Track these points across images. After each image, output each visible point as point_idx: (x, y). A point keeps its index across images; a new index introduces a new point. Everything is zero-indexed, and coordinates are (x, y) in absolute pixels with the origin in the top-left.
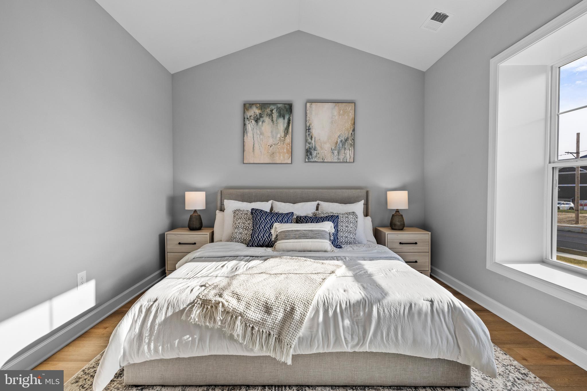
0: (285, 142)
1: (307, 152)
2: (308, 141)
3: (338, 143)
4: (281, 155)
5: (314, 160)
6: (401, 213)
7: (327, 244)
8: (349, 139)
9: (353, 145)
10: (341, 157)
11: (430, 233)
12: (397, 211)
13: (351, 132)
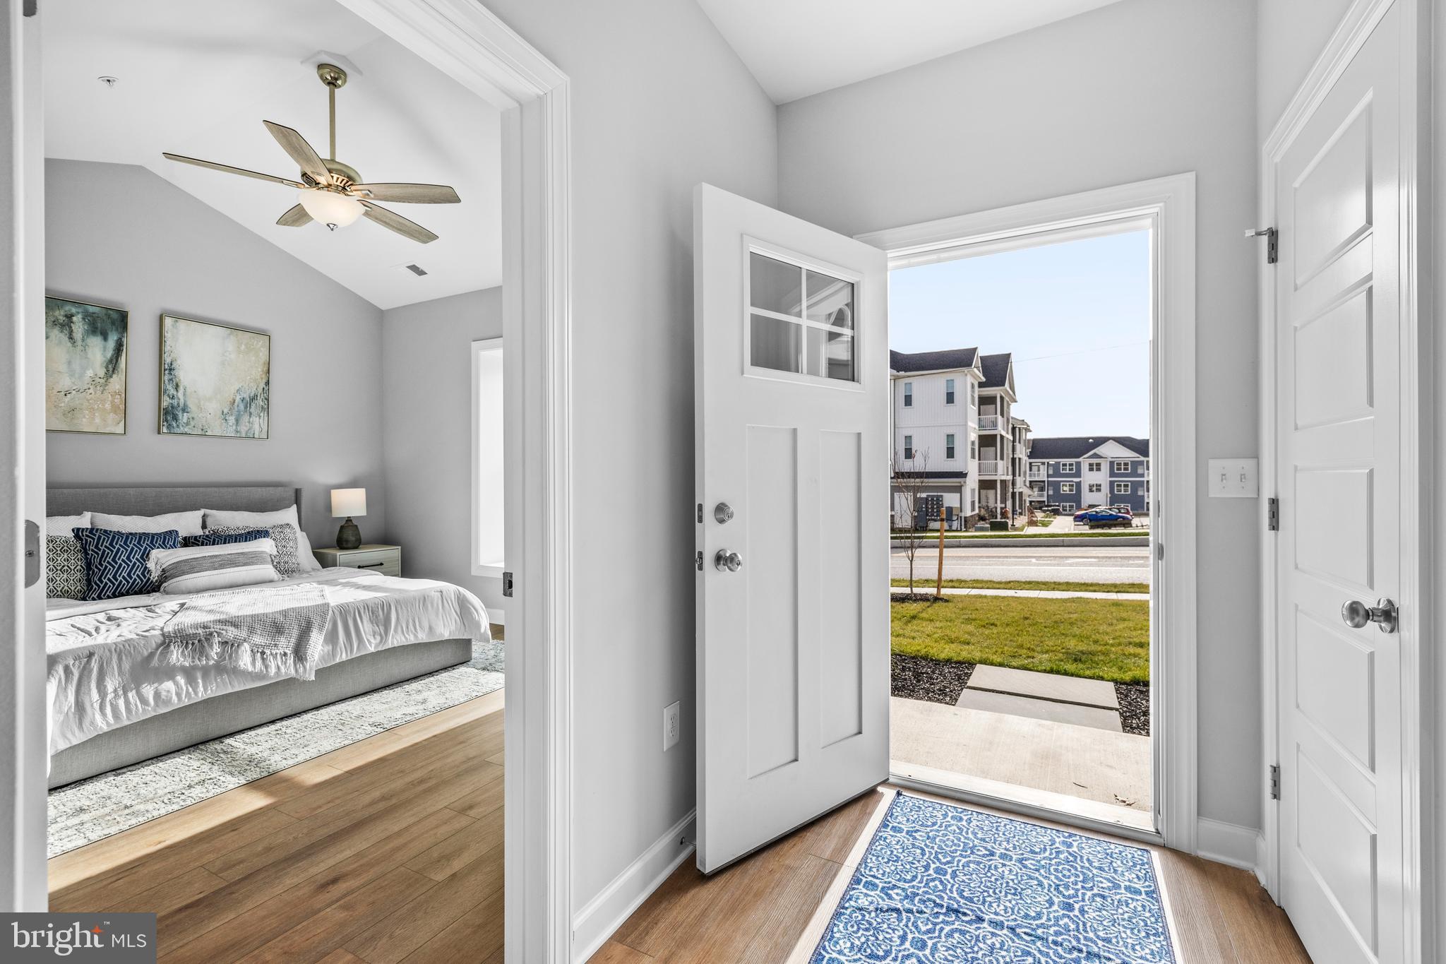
0: (107, 388)
1: (166, 414)
2: (167, 392)
3: (236, 402)
4: (96, 414)
5: (182, 430)
6: (355, 522)
7: (268, 571)
8: (258, 398)
9: (266, 409)
10: (243, 429)
11: (400, 547)
12: (349, 520)
13: (262, 385)
